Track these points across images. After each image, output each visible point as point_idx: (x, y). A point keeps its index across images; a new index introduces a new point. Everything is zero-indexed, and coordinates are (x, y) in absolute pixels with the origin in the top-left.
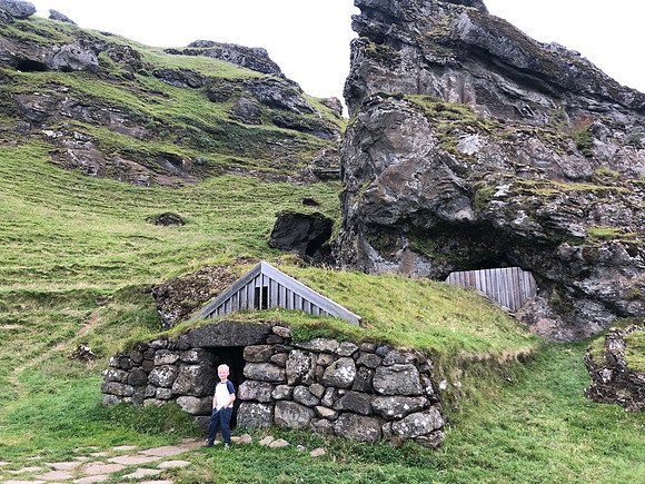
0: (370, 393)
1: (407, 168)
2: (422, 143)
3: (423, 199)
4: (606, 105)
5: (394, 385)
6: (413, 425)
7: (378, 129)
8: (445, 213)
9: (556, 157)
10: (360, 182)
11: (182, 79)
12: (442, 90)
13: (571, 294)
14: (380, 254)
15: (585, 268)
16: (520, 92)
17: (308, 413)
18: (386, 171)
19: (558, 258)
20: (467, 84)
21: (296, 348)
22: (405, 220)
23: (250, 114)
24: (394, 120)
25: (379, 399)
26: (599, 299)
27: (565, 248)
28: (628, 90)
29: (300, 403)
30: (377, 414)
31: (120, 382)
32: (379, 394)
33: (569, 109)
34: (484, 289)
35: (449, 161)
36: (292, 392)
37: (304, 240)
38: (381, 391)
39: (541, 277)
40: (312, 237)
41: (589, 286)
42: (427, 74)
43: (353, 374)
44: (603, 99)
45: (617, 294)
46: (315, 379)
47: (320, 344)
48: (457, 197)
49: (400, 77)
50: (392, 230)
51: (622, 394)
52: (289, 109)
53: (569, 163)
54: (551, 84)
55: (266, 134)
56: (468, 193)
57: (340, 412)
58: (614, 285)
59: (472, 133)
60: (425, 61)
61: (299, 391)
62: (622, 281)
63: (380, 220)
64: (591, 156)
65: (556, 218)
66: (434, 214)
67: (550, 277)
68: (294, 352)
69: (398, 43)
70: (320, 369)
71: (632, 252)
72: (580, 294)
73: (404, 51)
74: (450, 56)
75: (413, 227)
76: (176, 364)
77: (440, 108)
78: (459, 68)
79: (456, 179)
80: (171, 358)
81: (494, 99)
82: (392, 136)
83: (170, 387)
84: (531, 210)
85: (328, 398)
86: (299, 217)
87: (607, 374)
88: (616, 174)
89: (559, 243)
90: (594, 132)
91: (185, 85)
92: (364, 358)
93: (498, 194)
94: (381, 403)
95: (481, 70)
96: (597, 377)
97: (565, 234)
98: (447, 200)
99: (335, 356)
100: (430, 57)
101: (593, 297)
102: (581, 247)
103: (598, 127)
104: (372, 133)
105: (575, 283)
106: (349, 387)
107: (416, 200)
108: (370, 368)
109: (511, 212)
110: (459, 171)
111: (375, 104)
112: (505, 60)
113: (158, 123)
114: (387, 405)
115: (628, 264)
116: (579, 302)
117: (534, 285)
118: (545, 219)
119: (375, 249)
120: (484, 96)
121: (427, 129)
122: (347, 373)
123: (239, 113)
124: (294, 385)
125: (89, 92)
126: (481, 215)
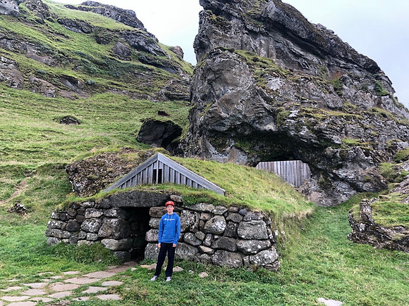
0: (235, 238)
1: (236, 96)
2: (245, 81)
3: (245, 116)
4: (350, 65)
5: (252, 233)
6: (263, 258)
7: (218, 70)
8: (258, 125)
9: (323, 95)
10: (205, 103)
11: (77, 26)
12: (256, 48)
13: (331, 178)
14: (216, 149)
15: (341, 163)
16: (302, 53)
17: (195, 250)
18: (223, 97)
19: (325, 156)
20: (271, 46)
21: (185, 209)
22: (233, 129)
23: (123, 53)
24: (229, 65)
25: (241, 241)
26: (347, 181)
27: (329, 150)
28: (363, 57)
29: (189, 244)
30: (240, 251)
31: (60, 229)
32: (241, 239)
33: (329, 65)
34: (279, 173)
35: (262, 94)
36: (183, 237)
37: (160, 138)
38: (243, 237)
39: (313, 166)
40: (166, 136)
41: (342, 173)
42: (247, 37)
43: (225, 226)
44: (348, 61)
45: (357, 178)
46: (199, 228)
47: (202, 207)
48: (266, 116)
49: (231, 38)
50: (224, 134)
51: (372, 238)
52: (149, 52)
53: (331, 99)
54: (320, 50)
55: (134, 67)
56: (273, 114)
57: (215, 250)
58: (356, 173)
59: (276, 77)
60: (246, 29)
61: (188, 236)
62: (361, 171)
63: (217, 128)
64: (341, 95)
65: (325, 132)
66: (251, 126)
67: (319, 167)
68: (184, 211)
69: (230, 16)
70: (202, 222)
71: (367, 154)
72: (336, 178)
73: (233, 22)
74: (261, 27)
75: (237, 133)
76: (101, 218)
77: (255, 60)
78: (267, 35)
79: (266, 105)
80: (98, 214)
81: (287, 57)
82: (227, 76)
83: (96, 233)
84: (311, 126)
85: (208, 240)
86: (158, 122)
87: (362, 226)
88: (355, 107)
89: (326, 147)
90: (343, 81)
91: (80, 31)
92: (231, 216)
93: (291, 116)
94: (243, 244)
95: (280, 37)
96: (356, 228)
97: (330, 142)
98: (260, 118)
99: (212, 214)
100: (249, 27)
101: (344, 180)
102: (339, 150)
103: (346, 78)
104: (214, 72)
105: (334, 171)
106: (222, 234)
107: (241, 117)
108: (235, 223)
109: (298, 127)
110: (268, 100)
111: (217, 54)
112: (295, 33)
113: (61, 55)
114: (247, 245)
115: (364, 161)
116: (335, 183)
117: (309, 172)
118: (319, 132)
119: (213, 146)
120: (281, 54)
121: (248, 72)
122: (220, 225)
123: (117, 52)
124: (184, 232)
125: (12, 30)
126: (280, 128)
